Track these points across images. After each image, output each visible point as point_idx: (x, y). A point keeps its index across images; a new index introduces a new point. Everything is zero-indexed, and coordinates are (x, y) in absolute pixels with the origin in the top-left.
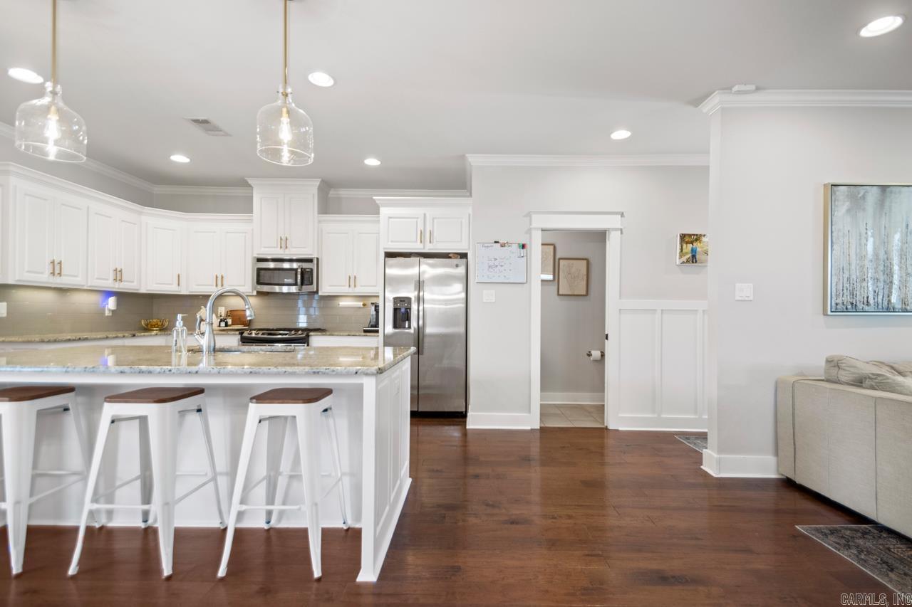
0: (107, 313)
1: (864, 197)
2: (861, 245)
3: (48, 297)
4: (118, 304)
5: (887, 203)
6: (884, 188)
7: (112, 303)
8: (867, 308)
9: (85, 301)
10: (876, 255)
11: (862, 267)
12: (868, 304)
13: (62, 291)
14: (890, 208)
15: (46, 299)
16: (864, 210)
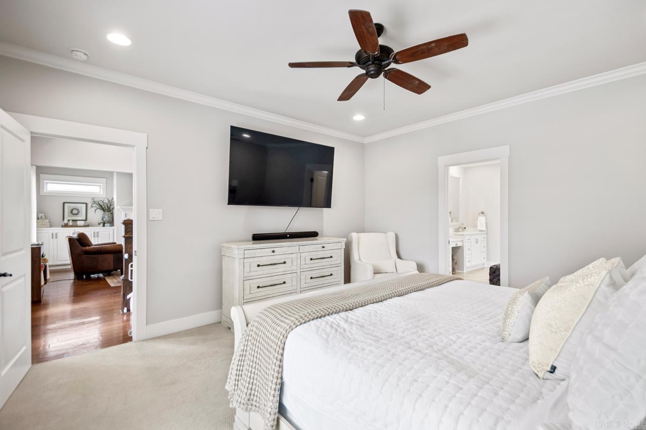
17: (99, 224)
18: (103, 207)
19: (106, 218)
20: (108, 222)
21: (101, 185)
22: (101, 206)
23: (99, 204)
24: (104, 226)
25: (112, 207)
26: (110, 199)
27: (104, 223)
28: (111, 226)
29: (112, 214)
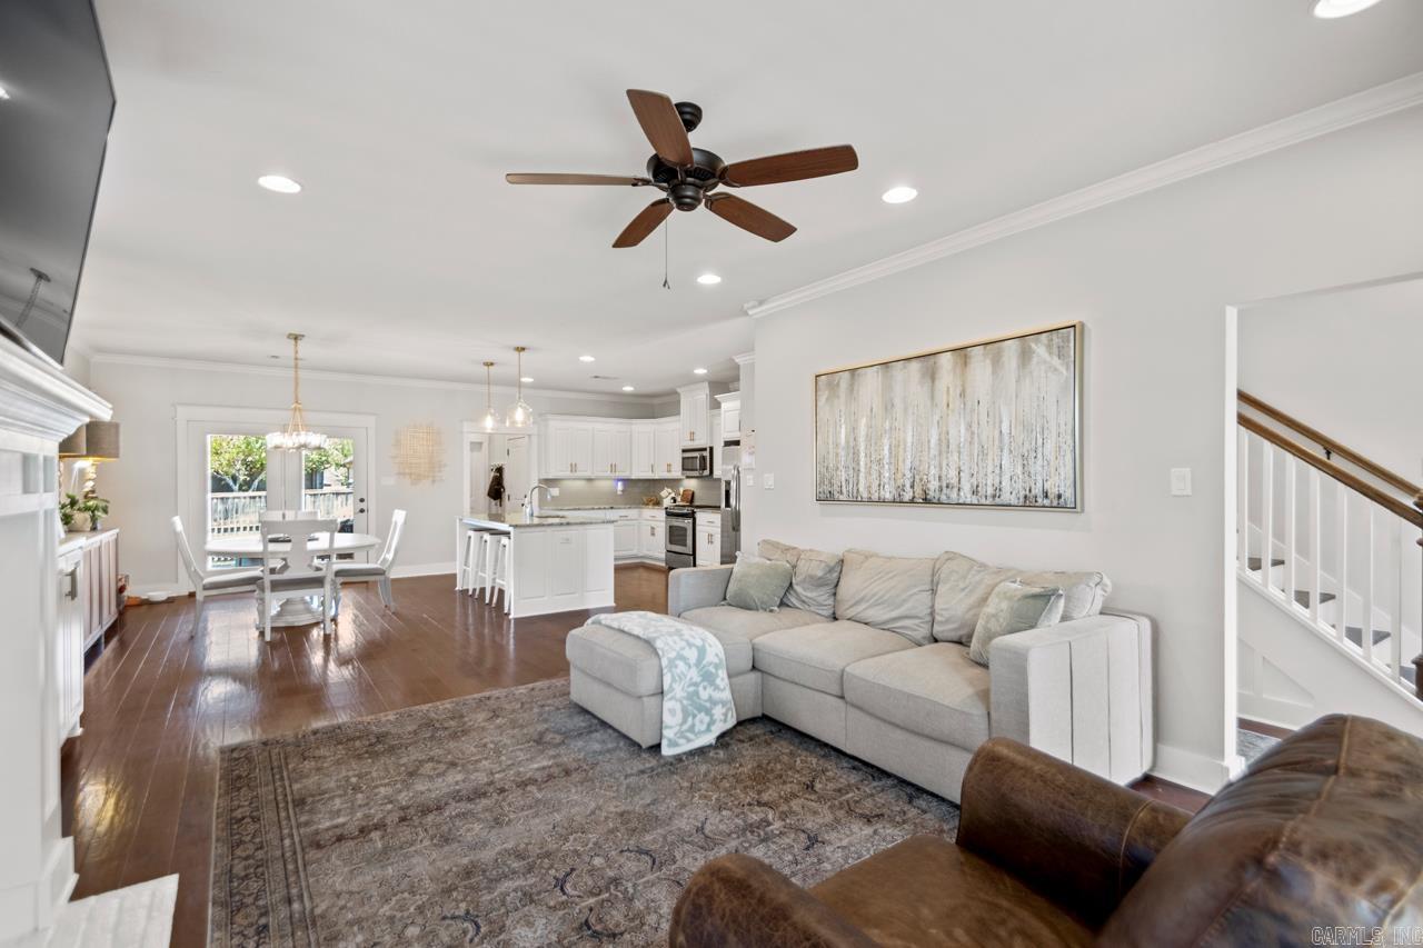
0: (619, 493)
1: (838, 384)
2: (837, 434)
3: (582, 483)
4: (624, 485)
5: (856, 388)
6: (853, 371)
7: (620, 486)
8: (841, 498)
9: (605, 485)
10: (847, 442)
11: (837, 454)
12: (841, 493)
13: (590, 480)
14: (858, 391)
15: (580, 484)
16: (838, 397)
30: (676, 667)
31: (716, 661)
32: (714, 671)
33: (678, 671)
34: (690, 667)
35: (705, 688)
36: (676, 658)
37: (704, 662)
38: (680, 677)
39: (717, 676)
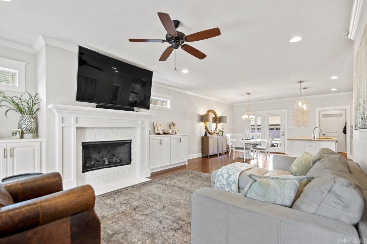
17: (14, 134)
18: (21, 106)
19: (26, 125)
20: (29, 131)
21: (17, 72)
22: (17, 105)
23: (13, 102)
24: (22, 137)
25: (35, 108)
26: (33, 95)
27: (22, 133)
28: (34, 138)
29: (36, 118)
30: (219, 177)
31: (233, 180)
32: (231, 183)
33: (219, 179)
34: (224, 179)
35: (227, 188)
36: (220, 175)
37: (228, 179)
38: (219, 181)
39: (232, 186)
